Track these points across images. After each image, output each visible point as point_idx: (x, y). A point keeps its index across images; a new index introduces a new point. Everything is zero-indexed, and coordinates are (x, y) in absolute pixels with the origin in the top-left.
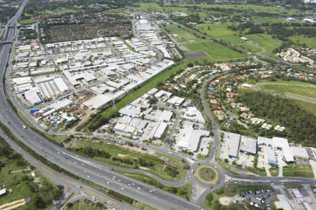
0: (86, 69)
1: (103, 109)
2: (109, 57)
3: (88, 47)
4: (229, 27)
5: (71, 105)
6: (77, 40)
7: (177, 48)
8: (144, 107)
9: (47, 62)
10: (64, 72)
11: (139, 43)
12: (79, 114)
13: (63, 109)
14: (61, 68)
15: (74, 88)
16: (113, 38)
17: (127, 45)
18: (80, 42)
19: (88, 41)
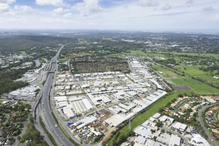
0: (103, 93)
1: (120, 127)
2: (117, 85)
3: (102, 77)
4: (201, 69)
5: (95, 121)
6: (94, 72)
7: (166, 82)
8: (153, 129)
9: (76, 87)
10: (88, 94)
11: (136, 77)
12: (102, 130)
13: (91, 124)
14: (85, 91)
15: (96, 108)
16: (117, 72)
17: (128, 77)
18: (96, 74)
19: (101, 73)
